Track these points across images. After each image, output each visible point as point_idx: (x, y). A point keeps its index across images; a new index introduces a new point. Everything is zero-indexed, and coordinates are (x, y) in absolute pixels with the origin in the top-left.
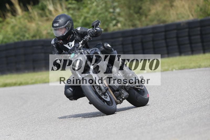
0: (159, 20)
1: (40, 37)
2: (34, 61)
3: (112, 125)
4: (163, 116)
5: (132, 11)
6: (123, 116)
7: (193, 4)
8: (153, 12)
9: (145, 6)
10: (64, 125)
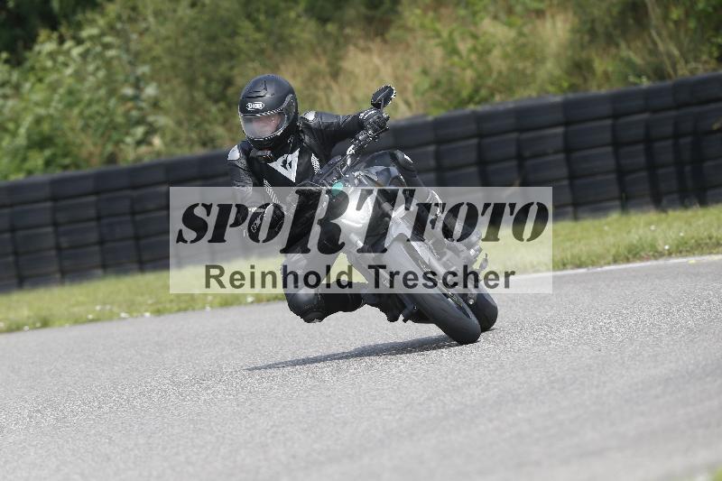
5: (199, 96)
7: (407, 67)
9: (244, 74)
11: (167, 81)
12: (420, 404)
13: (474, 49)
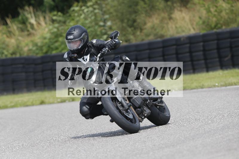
0: (156, 35)
1: (20, 55)
2: (14, 81)
3: (103, 153)
4: (161, 143)
5: (124, 25)
6: (115, 143)
7: (194, 16)
8: (149, 25)
9: (141, 18)
10: (48, 154)
11: (115, 20)
12: (197, 129)
13: (216, 11)
